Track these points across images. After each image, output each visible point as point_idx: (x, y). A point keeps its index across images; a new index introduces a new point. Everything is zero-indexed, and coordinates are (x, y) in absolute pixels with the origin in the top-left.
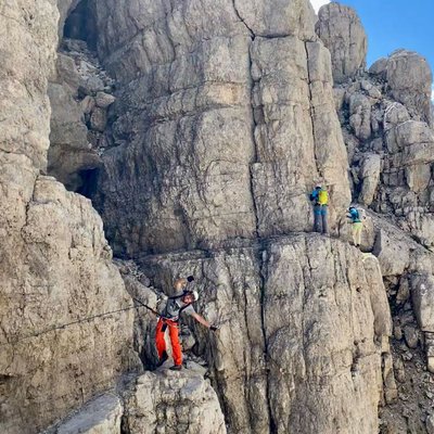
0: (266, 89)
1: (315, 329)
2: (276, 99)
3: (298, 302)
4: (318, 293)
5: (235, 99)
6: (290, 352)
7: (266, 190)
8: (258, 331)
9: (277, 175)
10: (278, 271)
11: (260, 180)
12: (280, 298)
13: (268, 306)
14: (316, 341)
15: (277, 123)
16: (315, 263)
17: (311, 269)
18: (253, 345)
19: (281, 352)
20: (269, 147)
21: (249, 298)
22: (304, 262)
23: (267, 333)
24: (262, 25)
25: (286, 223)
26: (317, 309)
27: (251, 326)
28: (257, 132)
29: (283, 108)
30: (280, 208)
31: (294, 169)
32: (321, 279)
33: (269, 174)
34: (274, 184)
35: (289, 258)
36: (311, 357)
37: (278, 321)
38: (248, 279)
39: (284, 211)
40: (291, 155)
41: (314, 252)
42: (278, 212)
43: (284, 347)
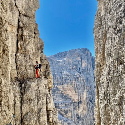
0: (25, 31)
1: (42, 111)
2: (28, 35)
3: (36, 102)
4: (42, 99)
5: (12, 30)
6: (33, 121)
7: (22, 63)
8: (19, 114)
9: (26, 59)
10: (30, 91)
11: (19, 59)
12: (29, 101)
13: (24, 104)
14: (42, 115)
15: (27, 42)
16: (40, 88)
17: (39, 90)
18: (16, 120)
19: (30, 121)
20: (24, 49)
21: (16, 101)
22: (37, 88)
23: (23, 115)
24: (24, 11)
25: (28, 75)
26: (42, 104)
27: (16, 112)
28: (19, 43)
29: (30, 38)
30: (26, 70)
31: (32, 58)
32: (42, 94)
33: (23, 58)
34: (25, 61)
35: (33, 86)
36: (41, 121)
37: (28, 110)
38: (16, 94)
39: (28, 71)
40: (31, 53)
41: (40, 85)
42: (26, 71)
43: (31, 119)
